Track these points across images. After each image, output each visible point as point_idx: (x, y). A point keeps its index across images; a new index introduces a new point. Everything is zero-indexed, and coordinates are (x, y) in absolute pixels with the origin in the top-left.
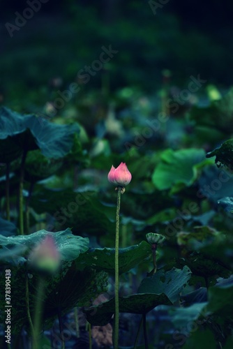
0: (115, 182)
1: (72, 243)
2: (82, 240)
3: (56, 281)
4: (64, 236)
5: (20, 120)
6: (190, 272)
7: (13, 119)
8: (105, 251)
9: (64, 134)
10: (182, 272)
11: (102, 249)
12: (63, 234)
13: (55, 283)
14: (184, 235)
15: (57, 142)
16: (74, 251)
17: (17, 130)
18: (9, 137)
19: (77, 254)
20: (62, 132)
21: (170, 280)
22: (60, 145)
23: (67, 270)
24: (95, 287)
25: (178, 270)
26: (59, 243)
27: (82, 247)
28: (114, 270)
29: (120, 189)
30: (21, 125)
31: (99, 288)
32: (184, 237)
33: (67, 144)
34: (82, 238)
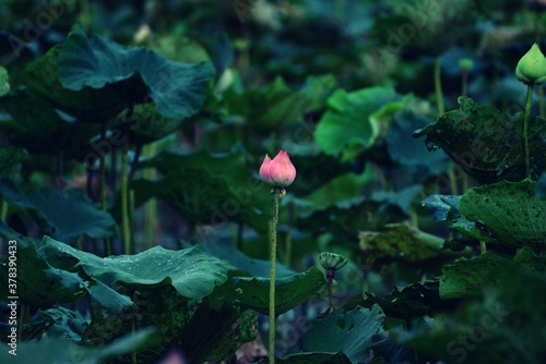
0: (271, 181)
1: (203, 270)
2: (219, 265)
3: (179, 325)
4: (191, 258)
5: (122, 55)
6: (383, 315)
7: (111, 55)
8: (254, 281)
9: (191, 79)
10: (370, 313)
11: (250, 279)
12: (189, 254)
13: (177, 328)
14: (370, 236)
15: (180, 93)
16: (206, 282)
17: (119, 75)
18: (107, 85)
19: (210, 288)
20: (188, 76)
21: (353, 326)
22: (184, 97)
23: (196, 308)
24: (237, 331)
25: (365, 310)
26: (182, 269)
27: (218, 275)
28: (268, 309)
29: (277, 191)
30: (124, 64)
31: (244, 333)
32: (371, 239)
33: (196, 96)
34: (218, 261)
